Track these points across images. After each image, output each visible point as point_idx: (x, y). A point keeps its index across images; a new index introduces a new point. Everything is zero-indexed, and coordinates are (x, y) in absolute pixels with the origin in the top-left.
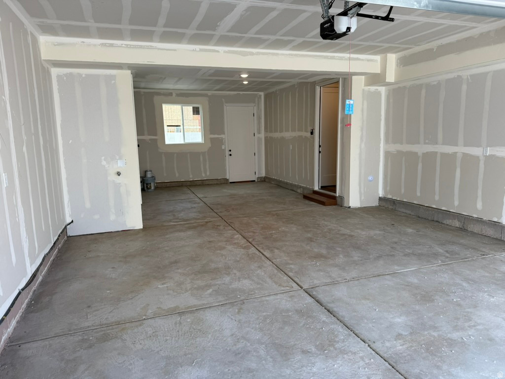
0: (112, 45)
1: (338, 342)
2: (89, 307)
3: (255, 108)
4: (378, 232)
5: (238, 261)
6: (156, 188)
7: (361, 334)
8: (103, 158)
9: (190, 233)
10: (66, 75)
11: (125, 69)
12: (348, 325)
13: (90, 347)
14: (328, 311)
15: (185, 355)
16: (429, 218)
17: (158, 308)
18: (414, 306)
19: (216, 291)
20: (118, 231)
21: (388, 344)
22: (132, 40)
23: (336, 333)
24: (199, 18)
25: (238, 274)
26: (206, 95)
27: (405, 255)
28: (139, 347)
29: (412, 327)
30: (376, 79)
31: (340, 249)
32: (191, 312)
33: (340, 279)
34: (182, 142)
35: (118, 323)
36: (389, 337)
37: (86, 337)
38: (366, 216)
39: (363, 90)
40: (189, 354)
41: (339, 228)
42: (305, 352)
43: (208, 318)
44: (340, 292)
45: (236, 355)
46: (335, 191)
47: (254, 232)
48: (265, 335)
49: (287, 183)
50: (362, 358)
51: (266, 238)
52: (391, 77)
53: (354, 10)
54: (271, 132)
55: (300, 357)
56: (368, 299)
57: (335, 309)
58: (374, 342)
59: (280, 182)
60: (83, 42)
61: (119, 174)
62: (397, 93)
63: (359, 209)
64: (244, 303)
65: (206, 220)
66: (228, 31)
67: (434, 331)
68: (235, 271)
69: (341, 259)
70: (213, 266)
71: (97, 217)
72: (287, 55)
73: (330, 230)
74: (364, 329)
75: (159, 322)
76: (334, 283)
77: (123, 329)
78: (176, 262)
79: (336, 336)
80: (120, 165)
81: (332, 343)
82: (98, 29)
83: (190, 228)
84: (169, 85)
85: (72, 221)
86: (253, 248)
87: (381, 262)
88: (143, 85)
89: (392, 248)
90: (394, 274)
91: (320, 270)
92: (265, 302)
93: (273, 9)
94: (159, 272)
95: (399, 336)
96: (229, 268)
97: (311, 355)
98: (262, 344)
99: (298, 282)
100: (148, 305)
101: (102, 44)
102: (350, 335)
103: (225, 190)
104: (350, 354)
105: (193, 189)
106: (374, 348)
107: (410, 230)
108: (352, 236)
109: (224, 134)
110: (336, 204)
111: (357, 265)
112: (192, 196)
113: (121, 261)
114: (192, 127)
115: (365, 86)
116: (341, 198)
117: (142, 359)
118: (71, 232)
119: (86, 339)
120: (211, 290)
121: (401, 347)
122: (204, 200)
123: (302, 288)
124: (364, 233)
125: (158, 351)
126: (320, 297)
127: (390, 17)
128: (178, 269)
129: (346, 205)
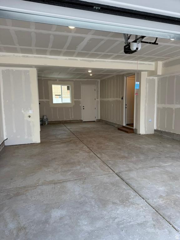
0: (27, 56)
1: (130, 199)
2: (12, 179)
3: (96, 87)
4: (153, 146)
5: (85, 159)
6: (48, 124)
7: (142, 195)
8: (22, 109)
9: (62, 145)
10: (6, 70)
11: (34, 68)
12: (136, 191)
13: (10, 198)
14: (127, 183)
15: (56, 203)
16: (179, 140)
17: (44, 180)
18: (169, 182)
19: (73, 173)
20: (29, 144)
21: (155, 200)
22: (37, 54)
23: (130, 194)
24: (68, 44)
25: (84, 165)
26: (73, 81)
27: (166, 157)
28: (33, 199)
29: (167, 192)
30: (152, 73)
31: (134, 154)
32: (60, 183)
33: (133, 168)
34: (61, 102)
35: (25, 187)
36: (156, 197)
37: (8, 194)
38: (148, 138)
39: (147, 78)
40: (58, 203)
41: (134, 144)
42: (114, 203)
43: (68, 186)
44: (133, 174)
45: (80, 204)
46: (133, 126)
47: (94, 145)
48: (95, 194)
49: (110, 122)
50: (142, 207)
51: (98, 148)
52: (160, 72)
53: (139, 40)
54: (103, 98)
55: (111, 206)
56: (146, 178)
57: (130, 183)
58: (148, 199)
59: (107, 122)
60: (14, 55)
61: (30, 117)
62: (163, 80)
63: (145, 135)
64: (86, 179)
65: (70, 139)
66: (82, 50)
67: (178, 195)
68: (82, 164)
69: (134, 159)
70: (72, 161)
71: (18, 137)
72: (110, 62)
73: (130, 145)
74: (144, 193)
75: (44, 187)
76: (130, 170)
77: (27, 190)
78: (55, 159)
79: (130, 196)
80: (30, 112)
81: (127, 199)
82: (21, 49)
83: (63, 143)
84: (55, 76)
85: (7, 139)
86: (92, 153)
87: (154, 160)
88: (43, 76)
89: (160, 154)
90: (160, 167)
91: (124, 164)
92: (96, 179)
93: (102, 40)
94: (46, 164)
95: (161, 197)
96: (80, 162)
97: (116, 205)
98: (94, 199)
99: (113, 169)
100: (40, 179)
101: (23, 56)
102: (137, 195)
103: (81, 125)
104: (136, 205)
105: (65, 125)
106: (148, 202)
107: (169, 146)
108: (140, 148)
109: (81, 99)
110: (133, 133)
111: (142, 162)
112: (65, 128)
113: (29, 158)
114: (67, 96)
115: (147, 76)
116: (136, 130)
117: (35, 205)
118: (6, 144)
119: (9, 195)
120: (70, 172)
121: (161, 202)
122: (71, 130)
123: (114, 172)
124: (146, 146)
125: (43, 201)
126: (123, 177)
127: (156, 43)
128: (55, 162)
129: (138, 133)
